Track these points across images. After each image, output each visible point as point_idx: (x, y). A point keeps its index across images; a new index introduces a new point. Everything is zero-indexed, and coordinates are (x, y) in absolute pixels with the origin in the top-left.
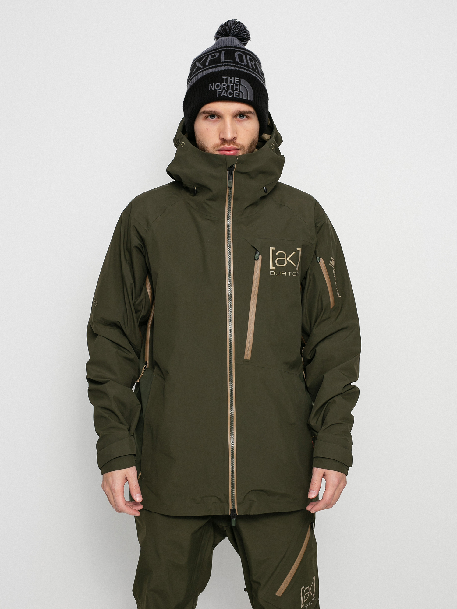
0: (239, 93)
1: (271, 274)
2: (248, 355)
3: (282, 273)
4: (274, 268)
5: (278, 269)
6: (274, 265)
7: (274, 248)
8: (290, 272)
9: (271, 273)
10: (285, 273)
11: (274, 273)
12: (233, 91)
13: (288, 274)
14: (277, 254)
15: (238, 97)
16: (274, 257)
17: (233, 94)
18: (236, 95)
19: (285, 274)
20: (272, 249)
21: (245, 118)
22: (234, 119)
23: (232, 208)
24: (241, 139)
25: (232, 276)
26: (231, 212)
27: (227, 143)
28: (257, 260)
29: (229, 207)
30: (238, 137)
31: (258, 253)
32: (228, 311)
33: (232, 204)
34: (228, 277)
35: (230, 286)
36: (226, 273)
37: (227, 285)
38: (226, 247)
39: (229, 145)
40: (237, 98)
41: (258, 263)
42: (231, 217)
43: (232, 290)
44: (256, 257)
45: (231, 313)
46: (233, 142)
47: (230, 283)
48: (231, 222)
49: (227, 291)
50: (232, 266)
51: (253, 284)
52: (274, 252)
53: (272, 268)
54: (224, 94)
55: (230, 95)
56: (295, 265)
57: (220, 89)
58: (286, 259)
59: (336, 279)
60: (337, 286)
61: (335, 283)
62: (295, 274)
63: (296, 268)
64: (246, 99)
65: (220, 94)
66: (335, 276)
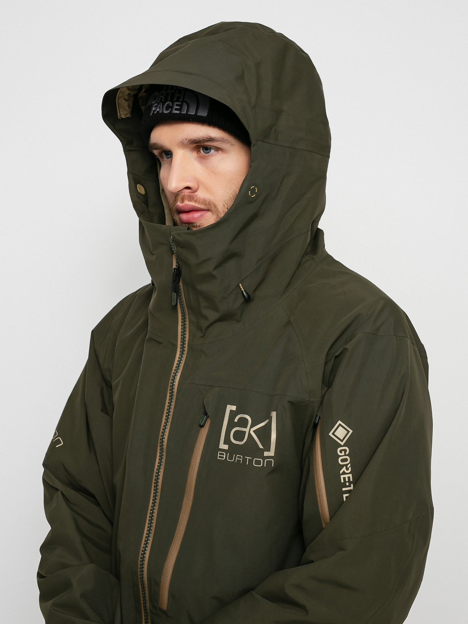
0: (181, 105)
1: (220, 457)
2: (164, 603)
3: (237, 459)
4: (226, 447)
5: (233, 449)
6: (227, 441)
7: (234, 408)
8: (248, 458)
9: (219, 455)
10: (241, 458)
11: (225, 456)
12: (172, 102)
13: (245, 460)
14: (236, 420)
15: (178, 112)
16: (231, 425)
17: (172, 107)
19: (241, 460)
20: (231, 408)
21: (212, 151)
22: (195, 154)
23: (187, 323)
24: (207, 189)
25: (165, 450)
26: (187, 329)
27: (179, 198)
28: (202, 426)
29: (185, 321)
30: (201, 186)
31: (206, 414)
32: (149, 512)
33: (187, 317)
34: (160, 450)
35: (159, 466)
36: (159, 442)
37: (157, 464)
38: (168, 395)
39: (183, 201)
40: (177, 114)
41: (204, 433)
42: (187, 339)
43: (161, 474)
44: (201, 422)
45: (151, 517)
46: (189, 196)
47: (160, 460)
48: (186, 349)
49: (155, 474)
50: (167, 431)
51: (190, 472)
52: (233, 414)
53: (223, 446)
54: (158, 110)
55: (167, 109)
56: (261, 447)
57: (157, 102)
58: (247, 430)
59: (347, 469)
60: (347, 484)
61: (342, 477)
62: (258, 462)
63: (262, 451)
64: (194, 114)
65: (154, 111)
66: (343, 460)
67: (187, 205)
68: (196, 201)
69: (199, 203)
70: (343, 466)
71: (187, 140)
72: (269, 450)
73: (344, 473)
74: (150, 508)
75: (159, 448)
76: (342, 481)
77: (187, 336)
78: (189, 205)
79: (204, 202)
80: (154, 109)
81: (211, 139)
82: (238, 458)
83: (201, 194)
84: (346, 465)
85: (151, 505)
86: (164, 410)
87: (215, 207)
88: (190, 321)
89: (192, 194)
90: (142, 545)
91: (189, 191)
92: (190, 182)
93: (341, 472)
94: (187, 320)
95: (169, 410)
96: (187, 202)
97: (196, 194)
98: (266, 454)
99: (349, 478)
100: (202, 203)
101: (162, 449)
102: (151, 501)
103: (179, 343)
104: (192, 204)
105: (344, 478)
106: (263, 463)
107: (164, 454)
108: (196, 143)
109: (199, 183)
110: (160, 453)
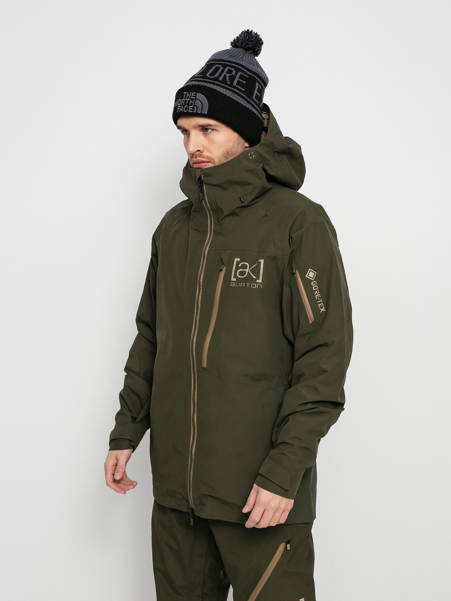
0: (193, 108)
1: (231, 285)
2: (205, 364)
3: (241, 285)
4: (235, 280)
5: (239, 280)
6: (235, 276)
7: (239, 260)
8: (248, 284)
9: (231, 284)
10: (244, 284)
11: (234, 284)
12: (189, 106)
13: (246, 285)
14: (240, 266)
15: (192, 111)
16: (237, 268)
17: (188, 109)
18: (191, 110)
20: (236, 260)
21: (209, 131)
22: (202, 132)
23: (212, 219)
24: (209, 151)
25: (201, 285)
26: (213, 223)
27: (194, 156)
28: (221, 271)
29: (211, 218)
30: (205, 149)
31: (223, 264)
32: (194, 319)
33: (212, 215)
34: (199, 286)
35: (199, 295)
36: (198, 282)
37: (197, 294)
38: (202, 257)
39: (196, 158)
40: (191, 113)
41: (222, 274)
42: (213, 228)
43: (200, 298)
44: (221, 268)
45: (196, 321)
46: (199, 155)
47: (199, 291)
48: (212, 233)
49: (196, 299)
50: (202, 275)
51: (216, 294)
52: (238, 263)
53: (233, 279)
54: (181, 110)
55: (186, 110)
56: (255, 277)
57: (180, 105)
58: (247, 270)
59: (318, 292)
60: (319, 299)
61: (316, 296)
62: (254, 286)
63: (256, 280)
64: (200, 113)
65: (179, 110)
66: (315, 288)
67: (198, 160)
68: (203, 157)
69: (205, 158)
70: (316, 290)
71: (197, 125)
72: (259, 279)
73: (317, 294)
74: (195, 317)
75: (198, 285)
76: (317, 298)
77: (213, 226)
78: (200, 160)
79: (207, 158)
80: (179, 109)
81: (210, 125)
82: (243, 284)
83: (206, 153)
84: (317, 290)
85: (195, 315)
86: (200, 265)
87: (213, 160)
88: (214, 217)
89: (201, 154)
90: (192, 336)
91: (199, 152)
92: (200, 147)
93: (315, 294)
94: (212, 217)
95: (203, 265)
96: (198, 158)
97: (203, 153)
98: (258, 281)
99: (319, 296)
100: (206, 158)
101: (200, 286)
102: (195, 313)
103: (209, 230)
104: (201, 159)
105: (317, 297)
106: (256, 286)
107: (201, 288)
108: (202, 127)
109: (205, 147)
110: (199, 288)
